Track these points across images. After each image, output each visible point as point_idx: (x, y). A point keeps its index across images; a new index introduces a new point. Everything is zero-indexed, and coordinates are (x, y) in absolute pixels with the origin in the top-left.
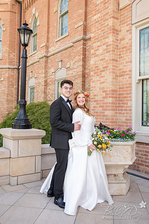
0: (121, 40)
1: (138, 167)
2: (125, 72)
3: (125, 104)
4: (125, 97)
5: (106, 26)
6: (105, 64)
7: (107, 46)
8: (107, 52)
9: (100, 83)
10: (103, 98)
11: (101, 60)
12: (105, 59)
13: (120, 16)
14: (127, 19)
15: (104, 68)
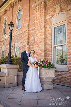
0: (47, 31)
1: (55, 81)
2: (49, 43)
3: (49, 56)
4: (49, 53)
5: (41, 25)
6: (41, 40)
7: (42, 33)
8: (42, 35)
9: (39, 48)
10: (40, 53)
11: (39, 38)
12: (41, 38)
13: (47, 22)
14: (49, 23)
15: (40, 41)
